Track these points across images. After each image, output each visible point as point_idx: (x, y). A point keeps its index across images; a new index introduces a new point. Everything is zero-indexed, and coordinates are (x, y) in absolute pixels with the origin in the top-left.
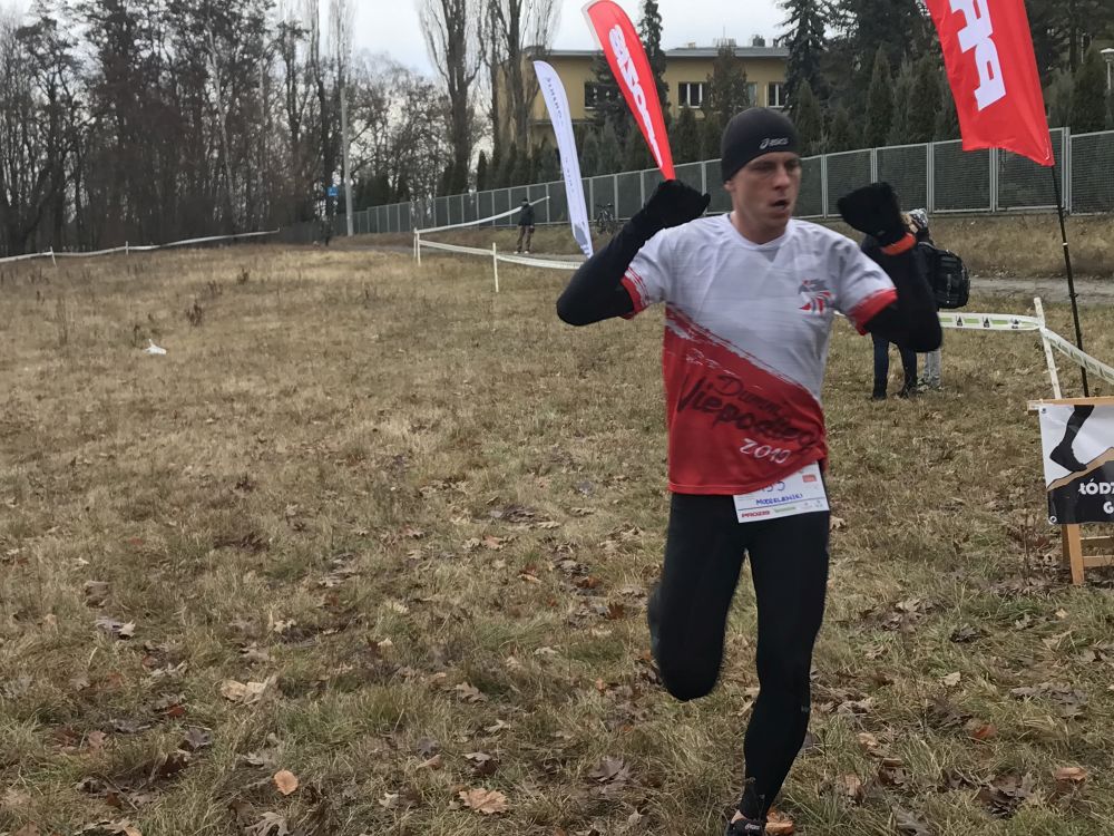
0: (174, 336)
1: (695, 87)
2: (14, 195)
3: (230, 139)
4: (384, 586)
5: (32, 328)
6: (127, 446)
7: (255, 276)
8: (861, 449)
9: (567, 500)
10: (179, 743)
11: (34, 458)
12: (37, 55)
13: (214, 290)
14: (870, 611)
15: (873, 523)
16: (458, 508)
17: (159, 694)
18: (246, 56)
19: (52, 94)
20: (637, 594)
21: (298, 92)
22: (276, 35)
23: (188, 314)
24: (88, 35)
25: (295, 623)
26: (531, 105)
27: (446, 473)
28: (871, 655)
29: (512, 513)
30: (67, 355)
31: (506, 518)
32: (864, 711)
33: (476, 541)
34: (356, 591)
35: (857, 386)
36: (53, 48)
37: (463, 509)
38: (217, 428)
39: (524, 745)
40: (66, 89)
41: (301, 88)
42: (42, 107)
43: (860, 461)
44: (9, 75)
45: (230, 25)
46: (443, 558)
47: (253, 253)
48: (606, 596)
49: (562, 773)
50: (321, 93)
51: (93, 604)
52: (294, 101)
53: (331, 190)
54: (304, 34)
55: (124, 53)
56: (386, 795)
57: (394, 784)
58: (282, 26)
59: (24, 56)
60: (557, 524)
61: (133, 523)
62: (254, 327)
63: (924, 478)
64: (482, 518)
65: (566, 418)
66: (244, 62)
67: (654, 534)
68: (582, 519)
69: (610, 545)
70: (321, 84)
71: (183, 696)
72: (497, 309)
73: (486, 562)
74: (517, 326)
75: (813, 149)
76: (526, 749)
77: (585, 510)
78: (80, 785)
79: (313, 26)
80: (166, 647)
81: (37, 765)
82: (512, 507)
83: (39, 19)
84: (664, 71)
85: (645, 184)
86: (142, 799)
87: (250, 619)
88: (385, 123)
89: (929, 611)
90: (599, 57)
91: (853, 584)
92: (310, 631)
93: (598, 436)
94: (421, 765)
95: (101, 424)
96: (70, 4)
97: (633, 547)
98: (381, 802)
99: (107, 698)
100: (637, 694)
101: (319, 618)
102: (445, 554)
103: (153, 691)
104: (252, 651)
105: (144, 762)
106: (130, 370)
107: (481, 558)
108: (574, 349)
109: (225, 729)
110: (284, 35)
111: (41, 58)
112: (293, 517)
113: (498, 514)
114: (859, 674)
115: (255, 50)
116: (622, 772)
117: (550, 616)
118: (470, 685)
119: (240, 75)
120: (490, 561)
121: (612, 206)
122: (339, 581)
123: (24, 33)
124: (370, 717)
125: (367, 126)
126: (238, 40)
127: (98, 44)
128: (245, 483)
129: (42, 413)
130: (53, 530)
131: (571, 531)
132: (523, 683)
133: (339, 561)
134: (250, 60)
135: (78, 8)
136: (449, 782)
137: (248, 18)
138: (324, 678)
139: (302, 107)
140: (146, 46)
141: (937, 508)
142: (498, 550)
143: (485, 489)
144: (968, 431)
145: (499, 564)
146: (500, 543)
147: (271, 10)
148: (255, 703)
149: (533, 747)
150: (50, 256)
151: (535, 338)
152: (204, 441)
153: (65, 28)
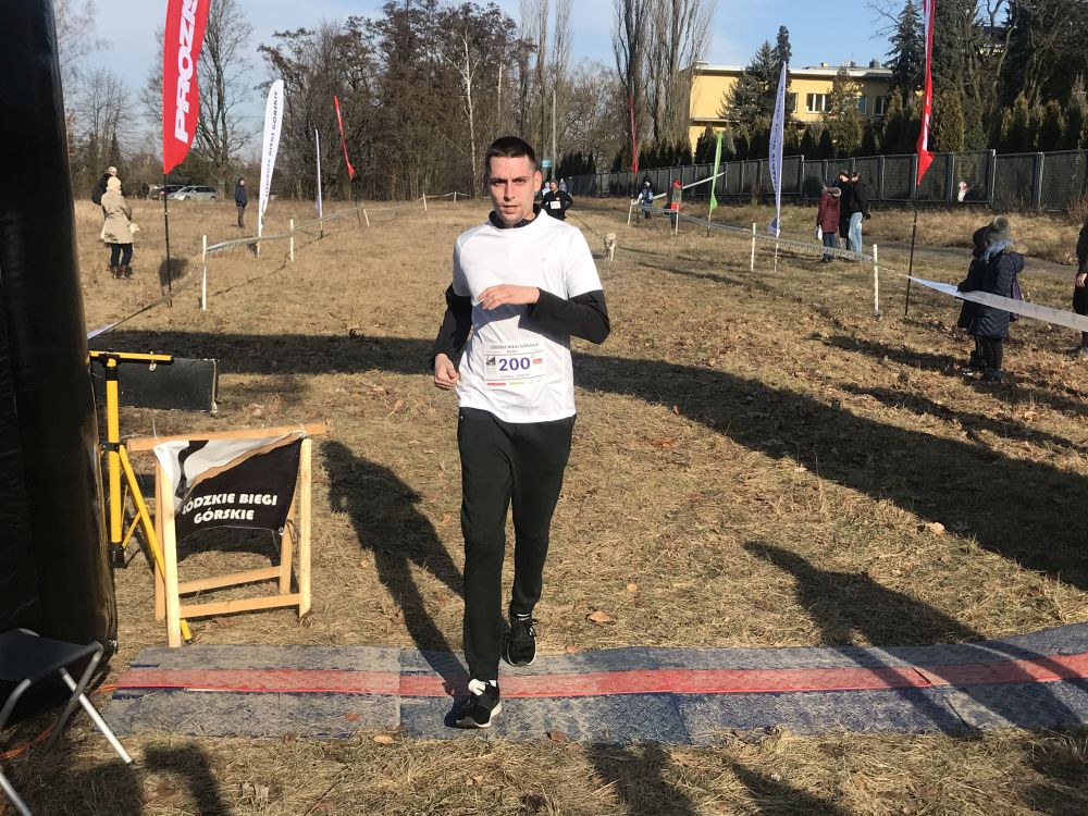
1: (819, 98)
12: (345, 56)
19: (353, 86)
22: (514, 48)
24: (384, 45)
36: (358, 54)
40: (365, 82)
41: (530, 87)
44: (327, 70)
45: (483, 37)
50: (542, 92)
53: (544, 162)
54: (535, 49)
58: (520, 41)
59: (338, 57)
66: (491, 66)
79: (541, 42)
83: (349, 31)
88: (593, 114)
96: (372, 21)
110: (519, 49)
111: (350, 59)
115: (497, 58)
119: (485, 74)
123: (342, 42)
125: (578, 115)
127: (388, 51)
134: (495, 65)
135: (377, 24)
137: (495, 35)
147: (510, 31)
153: (368, 38)
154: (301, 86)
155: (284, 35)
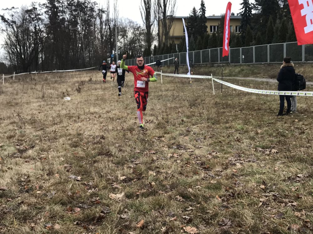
0: (73, 96)
1: (215, 27)
2: (24, 56)
3: (84, 41)
4: (148, 167)
5: (34, 93)
6: (67, 126)
7: (94, 79)
8: (277, 130)
9: (194, 143)
10: (100, 211)
11: (42, 130)
12: (31, 17)
13: (83, 83)
14: (291, 177)
15: (286, 151)
16: (164, 145)
17: (92, 197)
18: (89, 18)
19: (35, 28)
20: (220, 171)
21: (103, 28)
22: (97, 12)
23: (77, 89)
24: (45, 12)
25: (126, 178)
26: (169, 32)
27: (158, 135)
28: (293, 190)
29: (179, 147)
30: (45, 101)
31: (178, 148)
32: (295, 206)
33: (171, 155)
34: (141, 169)
35: (272, 112)
36: (36, 16)
37: (165, 145)
38: (91, 121)
39: (199, 214)
40: (39, 27)
41: (104, 27)
42: (32, 32)
43: (278, 133)
44: (23, 22)
45: (84, 9)
46: (163, 160)
47: (91, 73)
48: (211, 171)
49: (211, 223)
50: (110, 28)
51: (68, 171)
52: (102, 31)
53: (112, 55)
54: (105, 12)
55: (56, 17)
56: (163, 227)
57: (164, 225)
58: (99, 10)
59: (27, 18)
60: (193, 150)
61: (74, 148)
62: (95, 93)
63: (298, 138)
64: (171, 148)
65: (189, 120)
66: (88, 19)
67: (221, 154)
68: (200, 149)
69: (210, 157)
70: (110, 26)
71: (99, 198)
72: (163, 89)
73: (175, 161)
74: (170, 93)
75: (251, 44)
76: (200, 215)
77: (200, 146)
78: (75, 223)
79: (108, 10)
80: (91, 183)
81: (62, 217)
82: (179, 145)
83: (32, 8)
84: (206, 22)
85: (202, 54)
86: (93, 227)
87: (112, 176)
88: (127, 37)
89: (307, 177)
90: (188, 18)
91: (284, 169)
92: (130, 180)
93: (199, 125)
94: (171, 219)
95: (58, 120)
96: (41, 4)
97: (217, 157)
98: (161, 229)
99: (77, 198)
100: (228, 200)
101: (132, 176)
102: (163, 158)
103: (90, 196)
104: (115, 185)
105: (93, 217)
106: (63, 105)
107: (173, 160)
108: (187, 100)
109: (113, 208)
110: (99, 12)
111: (33, 18)
112: (118, 147)
113: (176, 147)
114: (291, 195)
115: (92, 16)
116: (229, 223)
117: (198, 177)
118: (179, 196)
119: (87, 23)
120: (176, 161)
121: (192, 60)
122: (135, 166)
123: (28, 11)
124: (153, 205)
125: (122, 38)
126: (87, 13)
127: (48, 15)
128: (103, 137)
129: (41, 117)
130: (51, 150)
131: (197, 152)
132: (195, 196)
133: (134, 160)
134: (90, 19)
135: (43, 4)
136: (180, 224)
137: (89, 8)
138: (138, 193)
139: (104, 32)
140: (61, 16)
141: (303, 147)
142: (177, 157)
143: (170, 140)
144: (306, 125)
145: (178, 161)
146: (178, 155)
147: (96, 5)
148: (119, 200)
149: (202, 215)
150: (35, 73)
151: (175, 97)
152: (88, 125)
153: (39, 10)
154: (14, 29)
155: (6, 9)
